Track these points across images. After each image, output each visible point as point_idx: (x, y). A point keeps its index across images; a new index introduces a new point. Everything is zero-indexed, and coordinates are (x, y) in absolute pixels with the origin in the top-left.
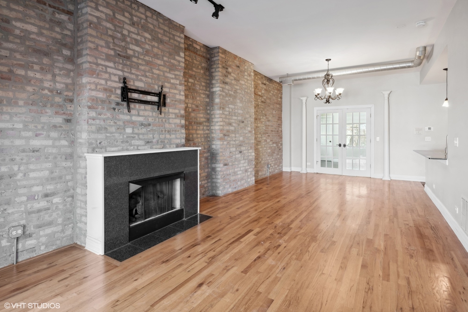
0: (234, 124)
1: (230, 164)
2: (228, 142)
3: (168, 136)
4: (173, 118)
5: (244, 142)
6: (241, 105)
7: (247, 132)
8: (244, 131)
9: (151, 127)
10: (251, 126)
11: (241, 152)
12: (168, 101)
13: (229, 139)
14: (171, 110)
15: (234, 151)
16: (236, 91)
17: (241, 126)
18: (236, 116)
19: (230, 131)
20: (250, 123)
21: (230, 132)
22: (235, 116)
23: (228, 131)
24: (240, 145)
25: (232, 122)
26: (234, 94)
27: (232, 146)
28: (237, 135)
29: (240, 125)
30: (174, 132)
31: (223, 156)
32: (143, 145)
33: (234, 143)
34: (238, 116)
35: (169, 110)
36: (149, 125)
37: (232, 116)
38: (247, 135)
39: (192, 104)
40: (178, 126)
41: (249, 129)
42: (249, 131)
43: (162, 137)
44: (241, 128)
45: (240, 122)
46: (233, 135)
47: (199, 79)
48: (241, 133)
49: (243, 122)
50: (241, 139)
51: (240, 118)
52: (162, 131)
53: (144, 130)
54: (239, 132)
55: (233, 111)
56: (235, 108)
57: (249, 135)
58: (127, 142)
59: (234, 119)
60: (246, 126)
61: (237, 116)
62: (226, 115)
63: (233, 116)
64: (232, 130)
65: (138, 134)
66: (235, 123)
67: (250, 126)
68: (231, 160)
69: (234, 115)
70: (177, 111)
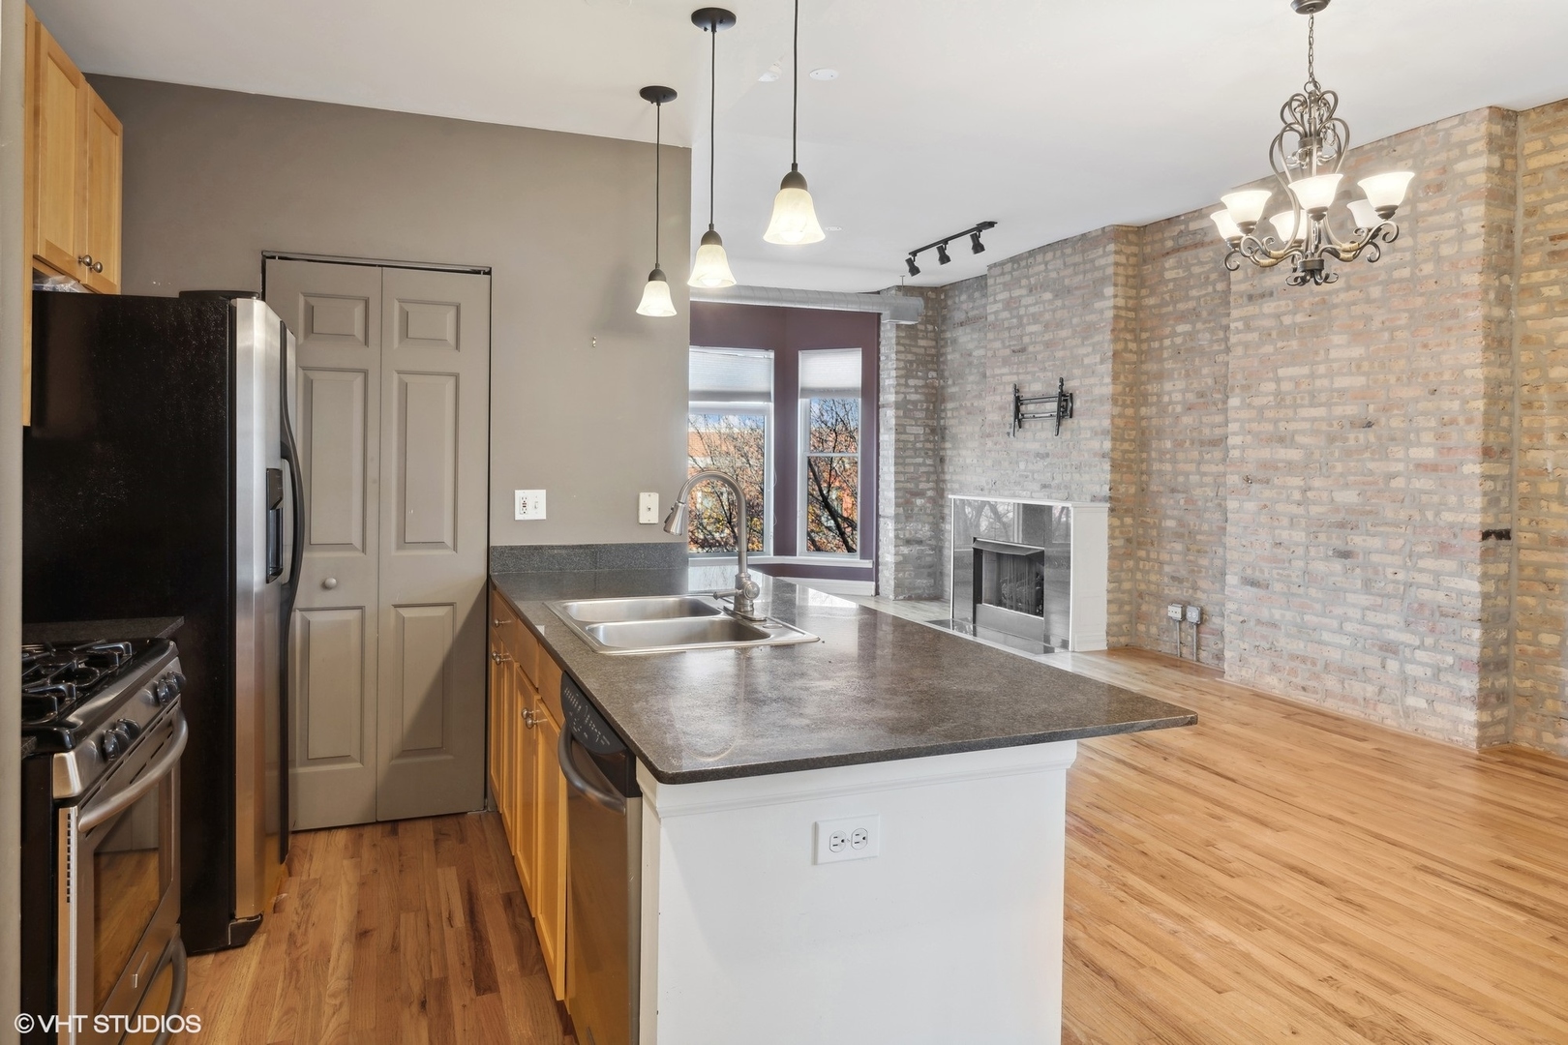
0: (1300, 439)
1: (1278, 587)
2: (1265, 506)
3: (1077, 476)
4: (1086, 439)
5: (1370, 512)
6: (1357, 352)
7: (1401, 467)
8: (1371, 465)
9: (1048, 460)
10: (1439, 437)
11: (1345, 555)
12: (1078, 404)
13: (1268, 493)
14: (1083, 423)
15: (1298, 544)
16: (1324, 301)
17: (1352, 442)
18: (1321, 405)
19: (1280, 465)
20: (1433, 423)
21: (1277, 469)
22: (1312, 405)
23: (1264, 465)
24: (1342, 525)
25: (1294, 433)
26: (1311, 318)
27: (1285, 522)
28: (1317, 483)
29: (1346, 440)
30: (1087, 468)
31: (1243, 549)
32: (1038, 492)
33: (1295, 509)
34: (1336, 404)
35: (1078, 423)
36: (1047, 455)
37: (1295, 407)
38: (1398, 483)
39: (1184, 392)
40: (1095, 455)
41: (1428, 454)
42: (1418, 466)
43: (1067, 477)
44: (1348, 453)
45: (1348, 426)
46: (1297, 481)
47: (1209, 314)
48: (1341, 474)
49: (1369, 425)
50: (1349, 497)
51: (1351, 410)
52: (1066, 466)
53: (1041, 464)
54: (1334, 467)
55: (1304, 387)
56: (1313, 376)
57: (1422, 483)
58: (1019, 483)
59: (1304, 419)
60: (1393, 439)
61: (1328, 405)
62: (1261, 410)
63: (1302, 406)
64: (1289, 463)
65: (1033, 472)
66: (1315, 432)
67: (1427, 437)
68: (1278, 574)
69: (1306, 402)
70: (1095, 423)
